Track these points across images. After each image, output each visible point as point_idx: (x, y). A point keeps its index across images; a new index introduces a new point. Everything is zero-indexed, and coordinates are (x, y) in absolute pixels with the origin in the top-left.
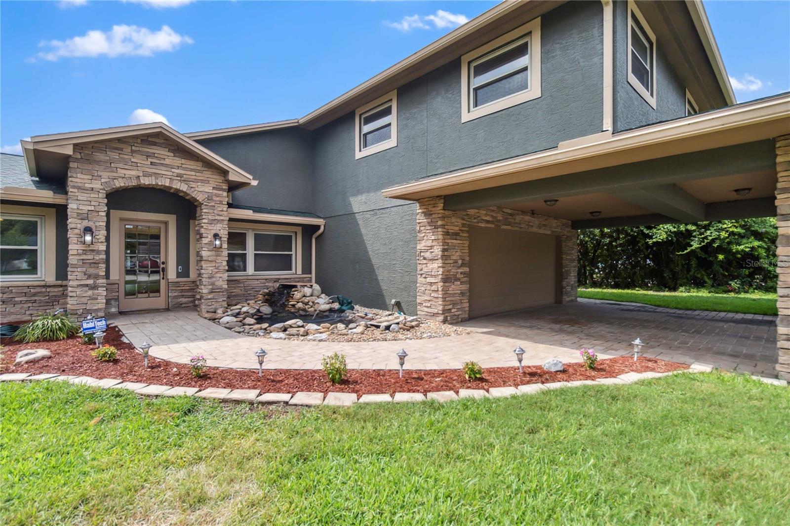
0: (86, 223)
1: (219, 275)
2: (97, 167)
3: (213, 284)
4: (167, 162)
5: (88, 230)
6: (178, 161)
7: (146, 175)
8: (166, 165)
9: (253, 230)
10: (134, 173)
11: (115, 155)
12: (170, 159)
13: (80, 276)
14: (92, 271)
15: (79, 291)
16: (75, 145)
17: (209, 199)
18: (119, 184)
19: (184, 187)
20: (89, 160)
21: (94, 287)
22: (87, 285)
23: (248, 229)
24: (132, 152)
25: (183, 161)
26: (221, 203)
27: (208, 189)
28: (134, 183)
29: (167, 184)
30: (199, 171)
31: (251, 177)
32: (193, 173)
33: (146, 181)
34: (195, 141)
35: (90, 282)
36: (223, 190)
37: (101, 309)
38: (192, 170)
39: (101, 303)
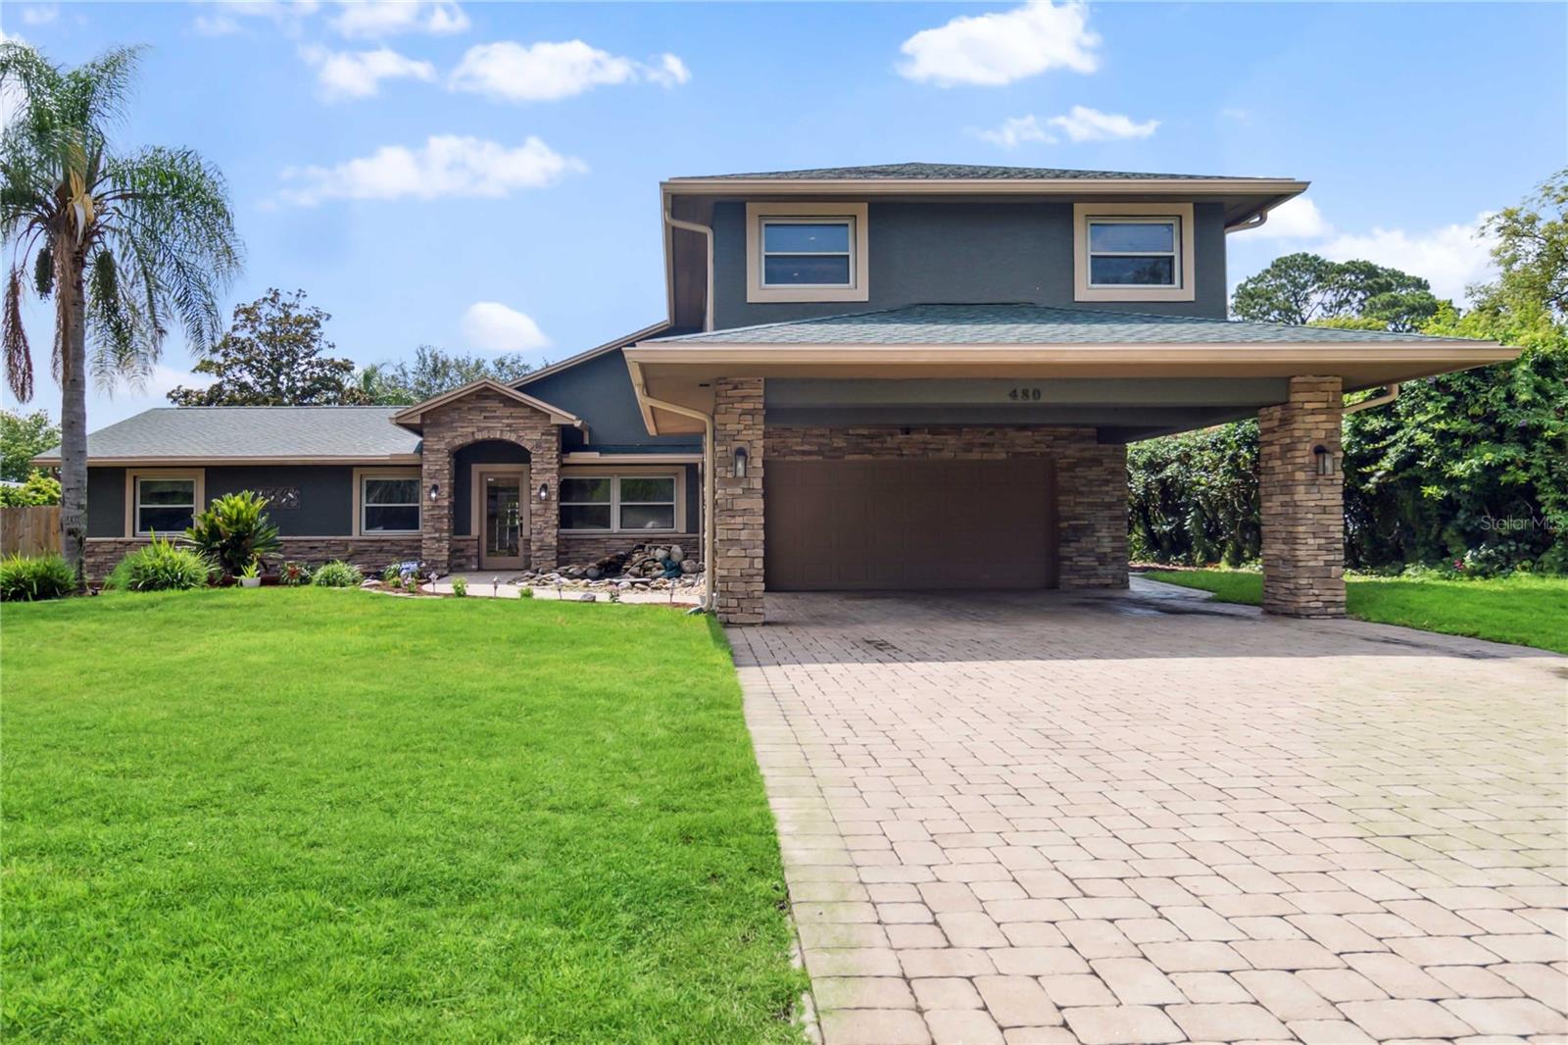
0: (434, 482)
1: (548, 531)
2: (441, 429)
3: (542, 541)
4: (498, 414)
5: (435, 488)
6: (507, 411)
7: (480, 430)
8: (497, 417)
9: (619, 475)
10: (470, 430)
11: (455, 415)
12: (502, 411)
13: (430, 530)
14: (438, 525)
15: (429, 543)
16: (422, 414)
17: (538, 446)
18: (459, 442)
19: (513, 438)
20: (436, 424)
21: (439, 540)
22: (434, 538)
23: (612, 475)
24: (469, 409)
25: (512, 410)
26: (549, 449)
27: (536, 436)
28: (470, 440)
29: (498, 436)
30: (527, 418)
31: (574, 417)
32: (522, 421)
33: (479, 436)
34: (516, 389)
35: (437, 535)
36: (553, 434)
37: (442, 561)
38: (521, 418)
39: (445, 556)
